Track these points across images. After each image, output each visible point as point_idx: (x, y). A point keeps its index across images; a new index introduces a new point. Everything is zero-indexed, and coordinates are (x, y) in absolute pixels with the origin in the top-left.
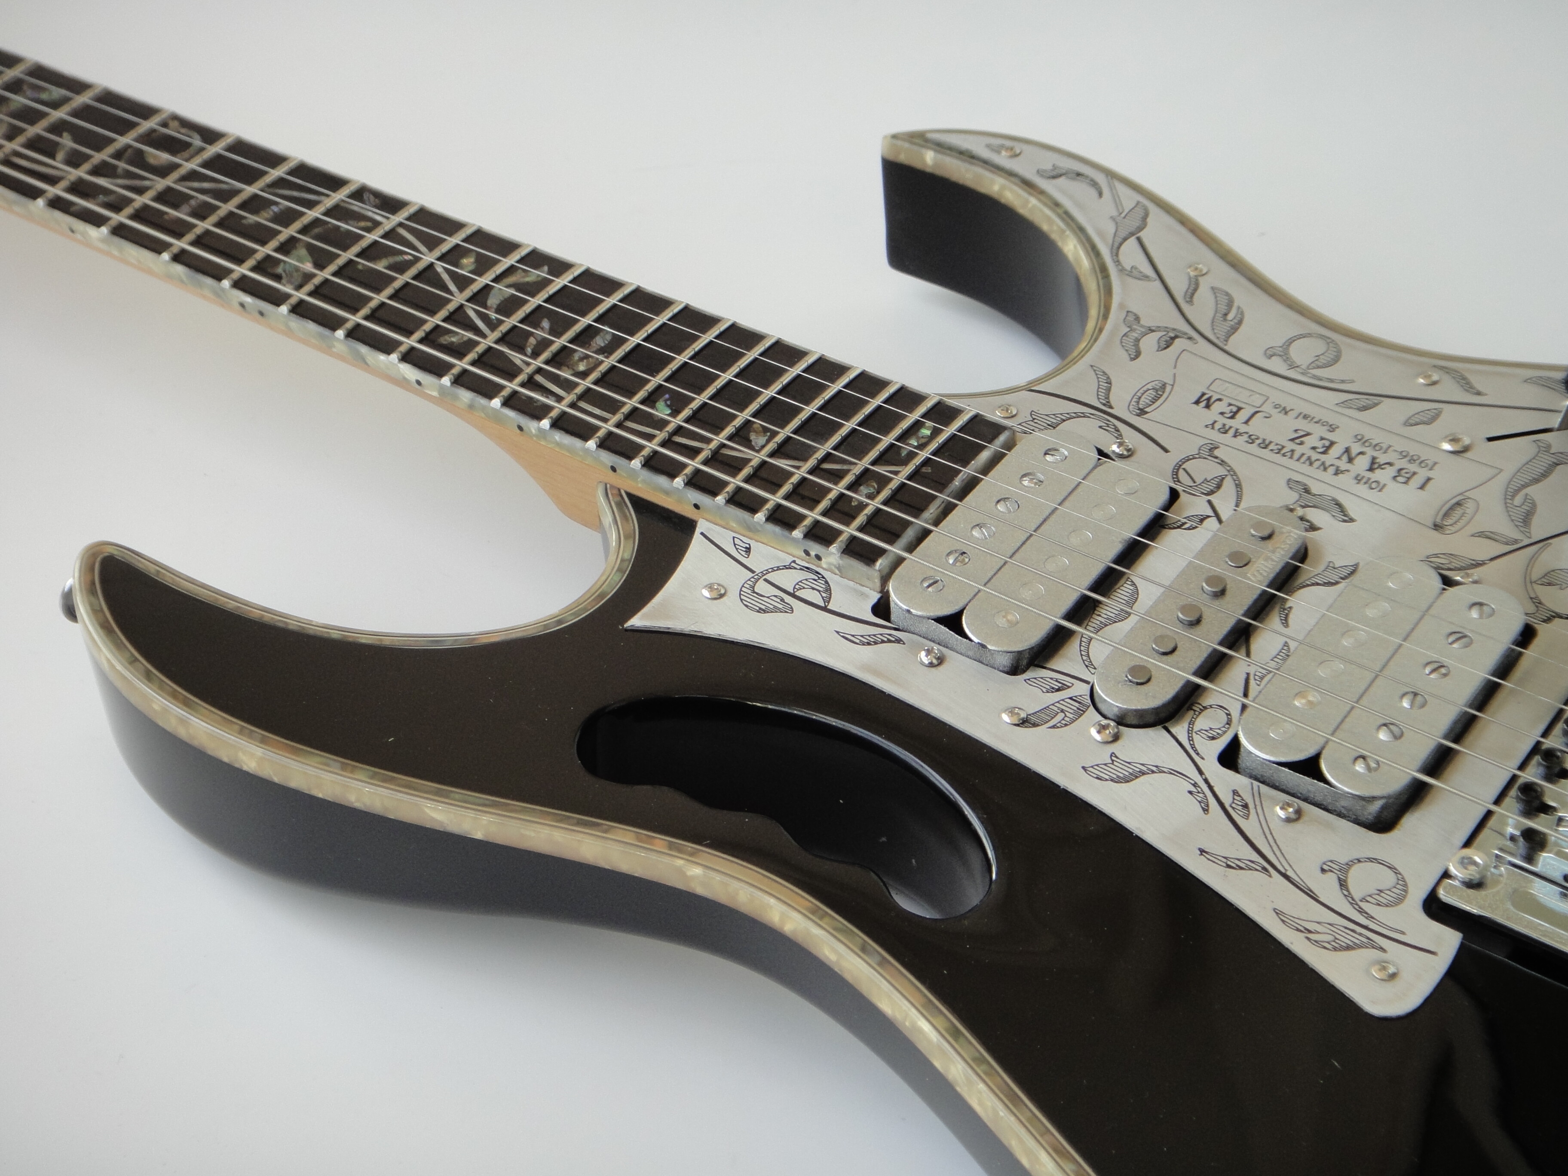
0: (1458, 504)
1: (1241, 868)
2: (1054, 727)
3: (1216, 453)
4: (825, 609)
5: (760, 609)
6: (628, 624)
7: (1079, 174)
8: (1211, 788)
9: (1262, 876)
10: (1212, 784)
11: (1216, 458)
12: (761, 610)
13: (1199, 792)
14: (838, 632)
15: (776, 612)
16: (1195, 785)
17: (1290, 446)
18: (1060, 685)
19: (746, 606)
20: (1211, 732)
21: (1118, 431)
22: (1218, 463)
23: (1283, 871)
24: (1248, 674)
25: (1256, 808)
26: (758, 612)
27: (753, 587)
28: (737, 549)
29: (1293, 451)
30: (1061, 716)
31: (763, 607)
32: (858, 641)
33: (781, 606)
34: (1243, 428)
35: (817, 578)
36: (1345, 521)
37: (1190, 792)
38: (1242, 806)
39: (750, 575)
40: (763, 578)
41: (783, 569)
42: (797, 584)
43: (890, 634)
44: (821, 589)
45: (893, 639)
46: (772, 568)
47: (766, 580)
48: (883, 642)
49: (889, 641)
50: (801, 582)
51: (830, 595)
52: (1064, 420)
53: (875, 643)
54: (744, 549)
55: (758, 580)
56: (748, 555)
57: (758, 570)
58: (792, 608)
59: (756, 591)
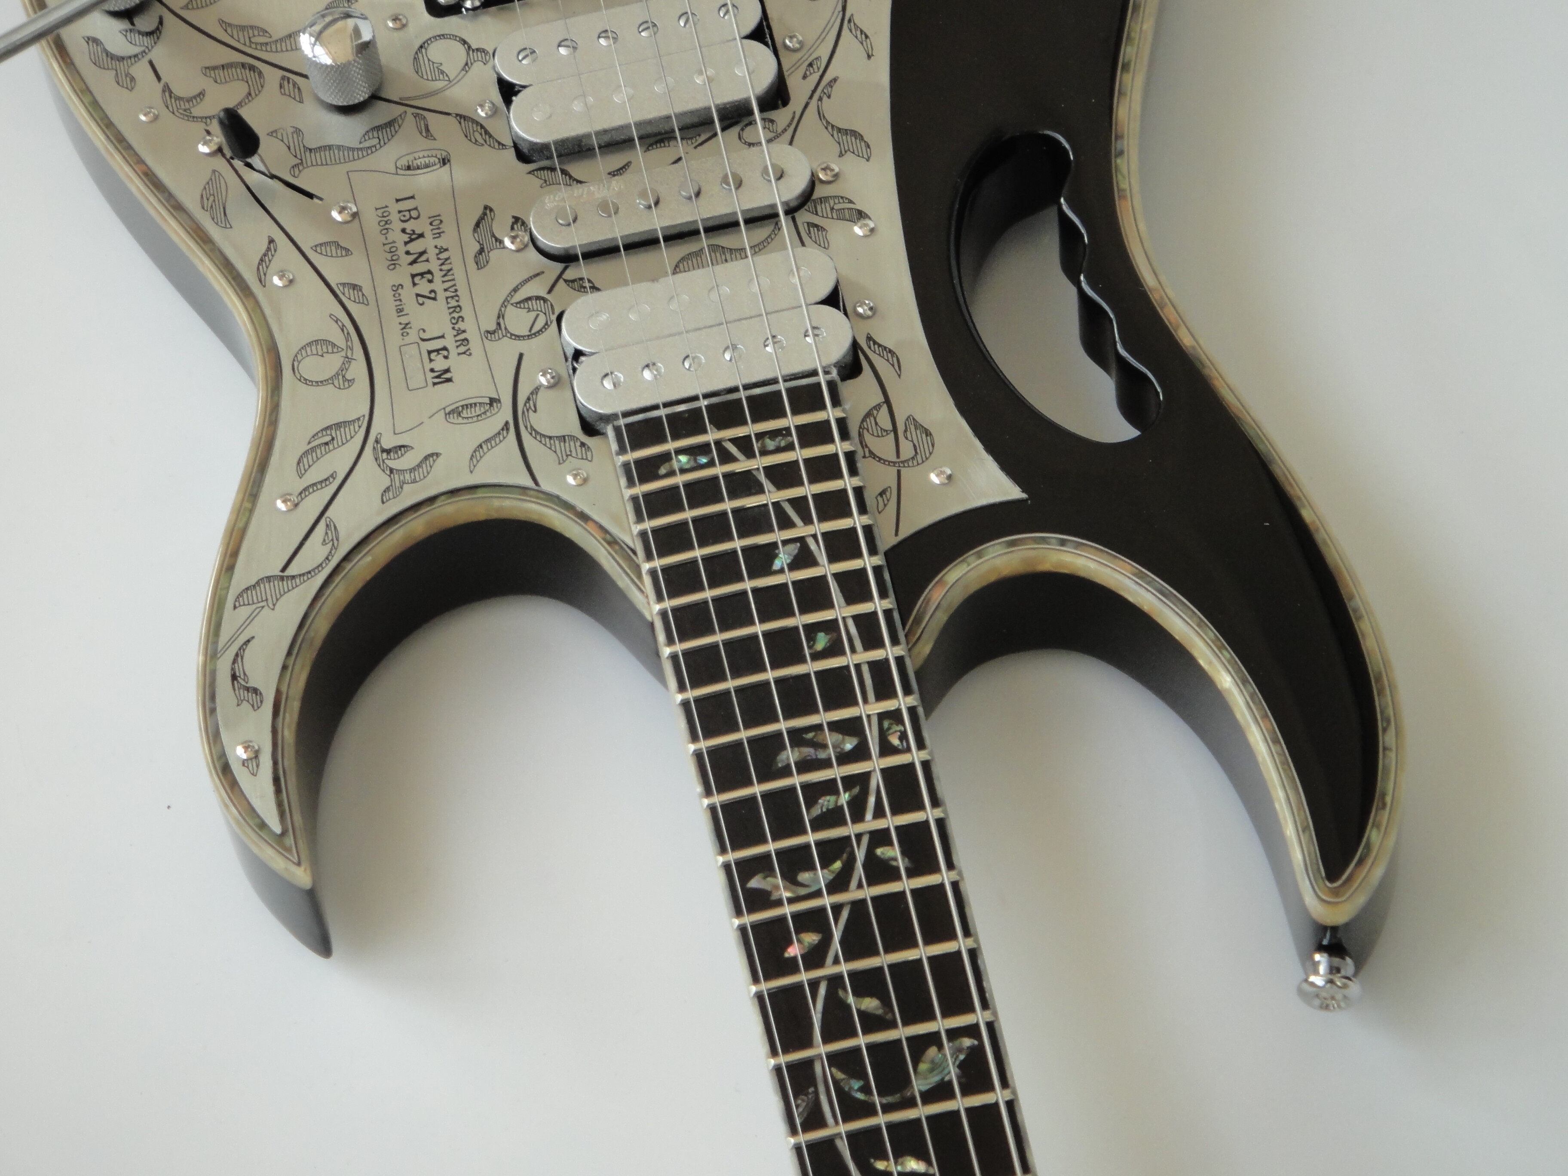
0: (409, 168)
1: (862, 31)
2: (851, 202)
3: (492, 327)
4: (887, 401)
5: (927, 436)
6: (1024, 496)
7: (234, 677)
8: (814, 91)
9: (857, 19)
10: (811, 92)
11: (499, 324)
12: (928, 433)
13: (825, 93)
14: (899, 376)
15: (920, 424)
16: (820, 99)
17: (441, 295)
18: (812, 229)
19: (933, 445)
20: (767, 126)
21: (529, 399)
22: (503, 318)
23: (841, 13)
24: (695, 148)
25: (807, 59)
26: (931, 434)
27: (913, 458)
28: (888, 501)
29: (446, 290)
30: (836, 207)
31: (924, 436)
32: (895, 359)
33: (913, 428)
34: (450, 334)
36: (491, 210)
37: (829, 97)
38: (812, 67)
39: (904, 471)
40: (898, 460)
41: (878, 457)
42: (883, 436)
43: (870, 348)
44: (872, 419)
45: (871, 342)
46: (884, 464)
47: (898, 456)
48: (880, 345)
49: (875, 343)
50: (878, 436)
51: (872, 409)
52: (550, 438)
53: (885, 350)
54: (884, 496)
55: (903, 462)
56: (887, 489)
57: (895, 470)
58: (907, 419)
59: (914, 453)
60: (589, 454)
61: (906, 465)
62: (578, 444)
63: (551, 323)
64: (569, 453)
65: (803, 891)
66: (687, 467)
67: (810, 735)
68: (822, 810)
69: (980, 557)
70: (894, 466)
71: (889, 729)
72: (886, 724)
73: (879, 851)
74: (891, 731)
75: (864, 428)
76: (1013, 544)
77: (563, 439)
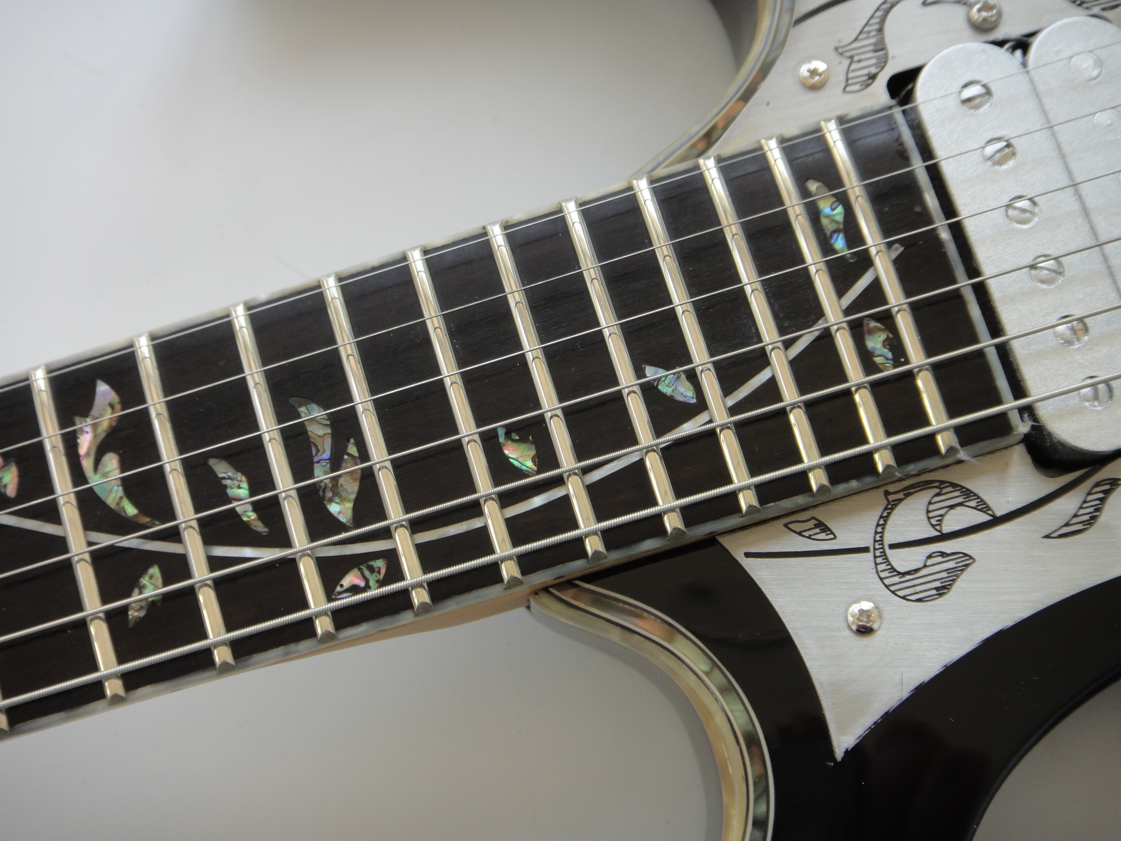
4: (996, 521)
5: (937, 589)
6: (839, 754)
12: (942, 590)
14: (1047, 537)
15: (958, 576)
19: (920, 600)
26: (941, 595)
27: (893, 569)
28: (809, 537)
31: (938, 584)
32: (1080, 527)
33: (951, 565)
35: (937, 491)
39: (869, 556)
40: (887, 548)
41: (889, 514)
42: (929, 518)
43: (1097, 485)
44: (960, 500)
45: (1107, 487)
46: (878, 525)
47: (892, 546)
48: (1102, 500)
49: (1107, 492)
50: (928, 512)
51: (979, 498)
52: (880, 30)
53: (1097, 510)
54: (817, 530)
55: (884, 555)
56: (832, 533)
57: (868, 542)
58: (966, 555)
59: (902, 570)
60: (857, 87)
61: (879, 560)
62: (873, 70)
63: (1087, 8)
64: (856, 58)
65: (87, 464)
66: (824, 221)
67: (353, 450)
68: (224, 478)
69: (722, 690)
70: (875, 541)
71: (372, 569)
72: (380, 564)
73: (155, 571)
74: (367, 573)
75: (941, 489)
76: (751, 741)
77: (880, 47)
